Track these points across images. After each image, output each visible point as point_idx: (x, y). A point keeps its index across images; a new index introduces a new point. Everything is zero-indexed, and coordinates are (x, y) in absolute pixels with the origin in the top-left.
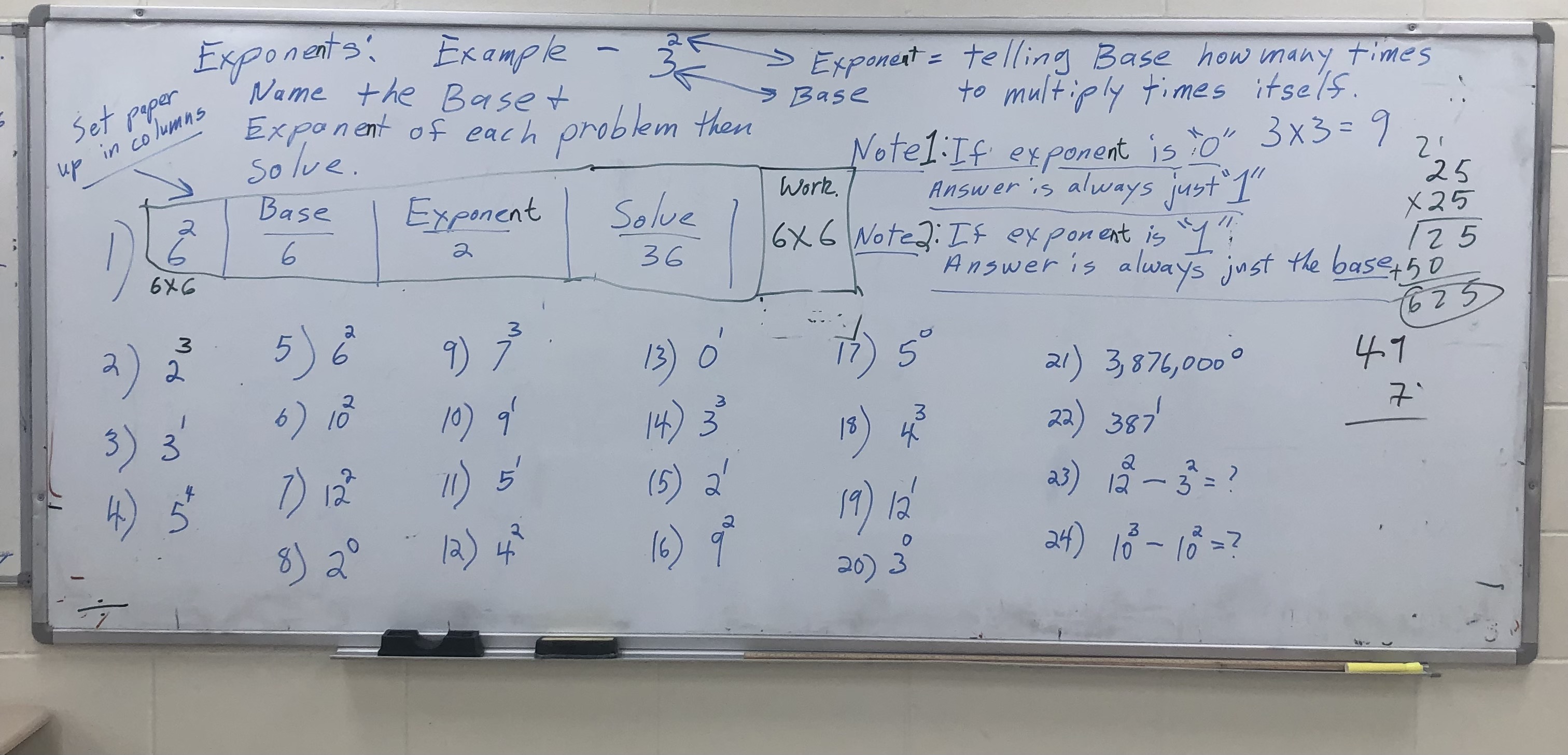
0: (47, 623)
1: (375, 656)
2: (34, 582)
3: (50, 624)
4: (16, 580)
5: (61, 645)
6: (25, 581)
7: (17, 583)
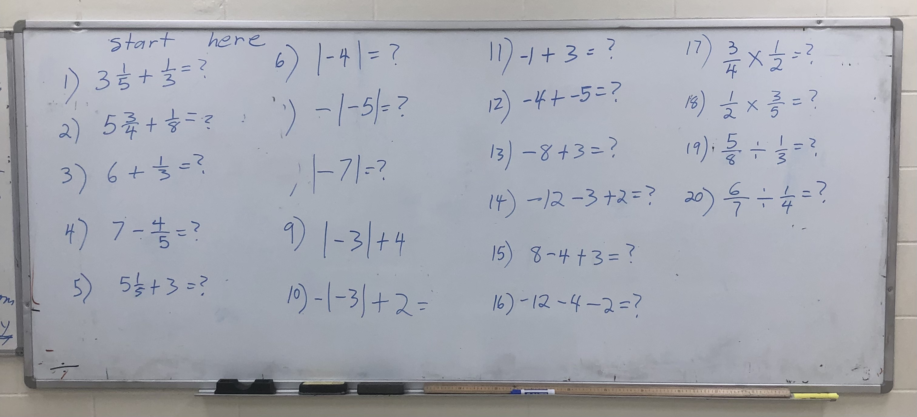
1: (213, 394)
2: (25, 353)
3: (34, 377)
4: (14, 352)
5: (41, 389)
6: (20, 352)
7: (14, 354)
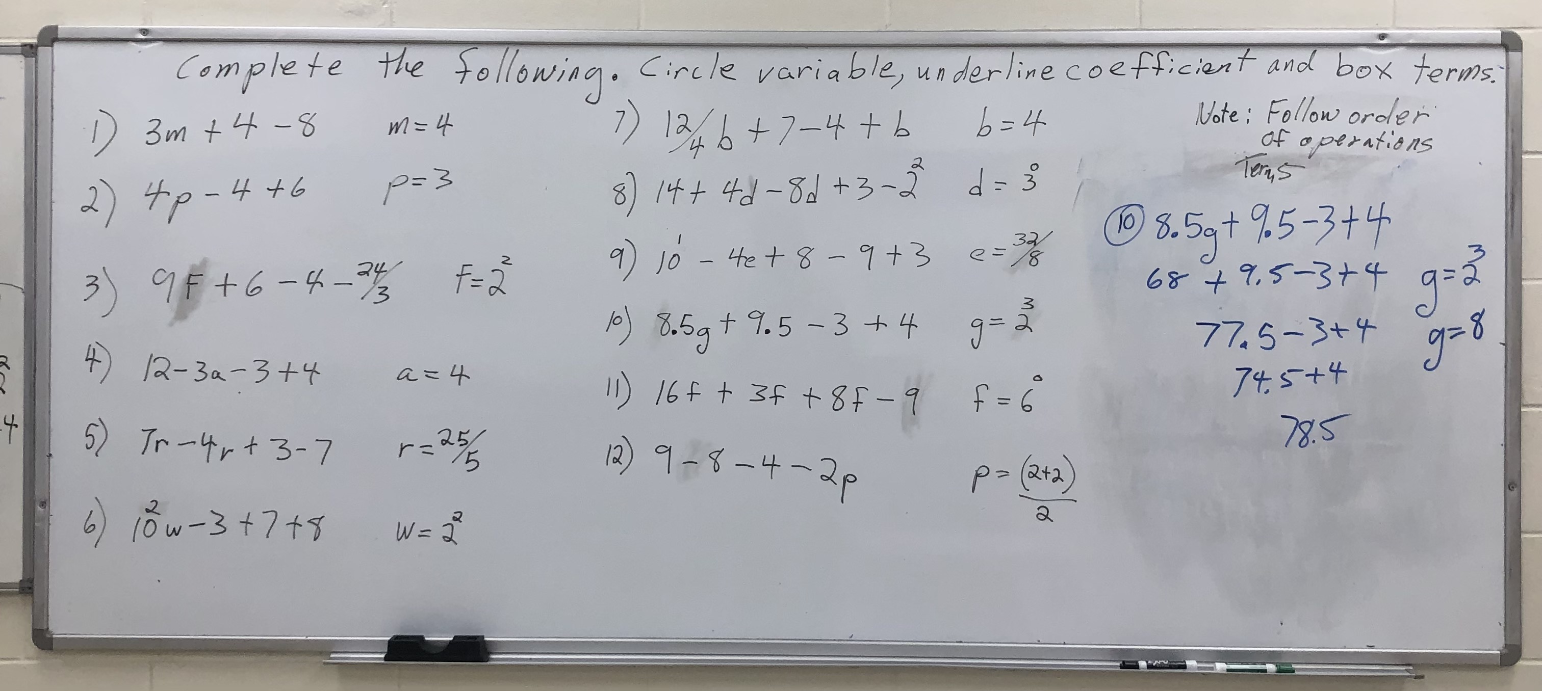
0: (48, 628)
2: (35, 588)
3: (50, 629)
4: (18, 586)
5: (62, 651)
6: (27, 587)
7: (18, 590)
